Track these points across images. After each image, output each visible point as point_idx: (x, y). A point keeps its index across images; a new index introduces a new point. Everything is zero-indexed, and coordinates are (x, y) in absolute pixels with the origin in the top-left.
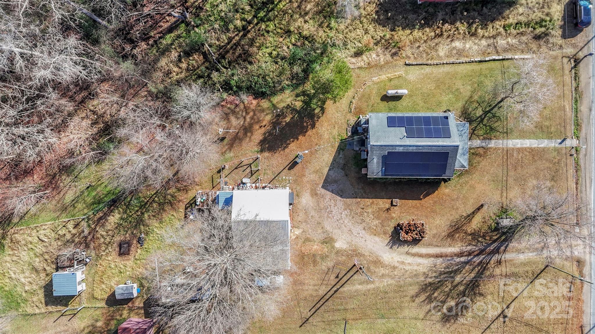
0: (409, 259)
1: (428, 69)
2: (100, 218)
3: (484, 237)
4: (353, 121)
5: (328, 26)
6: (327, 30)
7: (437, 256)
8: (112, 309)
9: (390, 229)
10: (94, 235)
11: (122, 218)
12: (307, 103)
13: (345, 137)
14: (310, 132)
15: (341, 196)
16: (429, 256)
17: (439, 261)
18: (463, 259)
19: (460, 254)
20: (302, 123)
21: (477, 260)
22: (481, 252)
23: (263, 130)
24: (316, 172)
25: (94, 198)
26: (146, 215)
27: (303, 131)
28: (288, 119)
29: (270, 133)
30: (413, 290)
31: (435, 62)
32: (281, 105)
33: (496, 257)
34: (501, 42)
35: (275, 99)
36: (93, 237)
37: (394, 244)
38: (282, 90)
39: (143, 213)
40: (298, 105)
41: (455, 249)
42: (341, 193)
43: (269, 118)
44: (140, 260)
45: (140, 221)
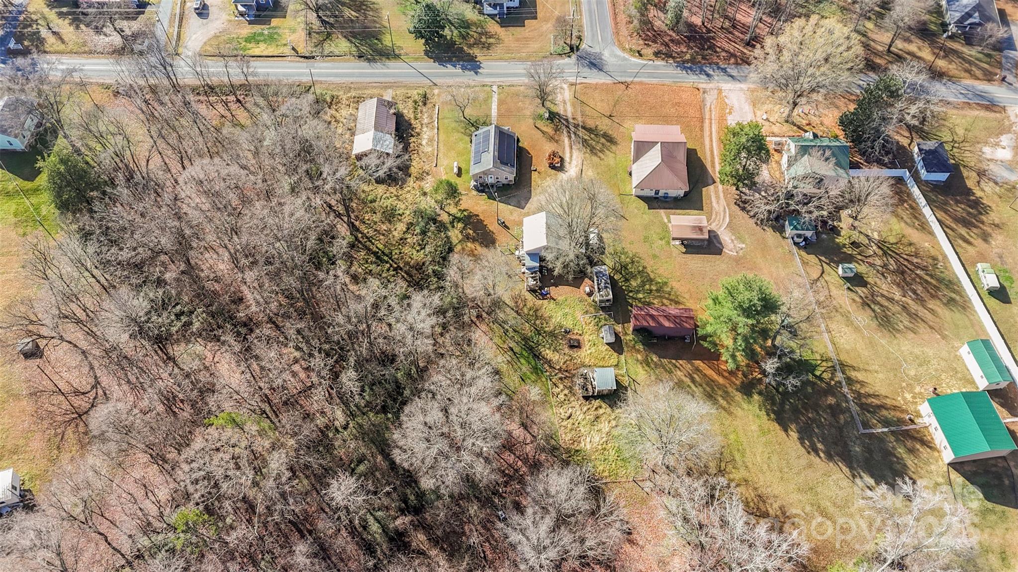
0: (574, 162)
1: (440, 155)
2: (550, 367)
3: (557, 126)
4: (475, 193)
5: (401, 215)
6: (403, 216)
7: (571, 148)
8: (625, 349)
9: (553, 172)
10: (564, 371)
11: (549, 348)
12: (459, 220)
13: (486, 196)
14: (481, 217)
15: (530, 198)
16: (571, 153)
17: (573, 147)
18: (573, 136)
19: (570, 137)
20: (474, 222)
21: (573, 129)
22: (567, 127)
23: (478, 248)
24: (511, 213)
25: (532, 373)
26: (546, 329)
27: (481, 222)
28: (471, 232)
29: (481, 243)
30: (595, 158)
31: (436, 151)
32: (460, 237)
33: (571, 120)
34: (426, 121)
35: (455, 241)
36: (567, 371)
37: (563, 170)
38: (448, 237)
39: (545, 332)
40: (460, 225)
41: (566, 140)
42: (528, 198)
43: (469, 244)
44: (582, 330)
45: (552, 334)
